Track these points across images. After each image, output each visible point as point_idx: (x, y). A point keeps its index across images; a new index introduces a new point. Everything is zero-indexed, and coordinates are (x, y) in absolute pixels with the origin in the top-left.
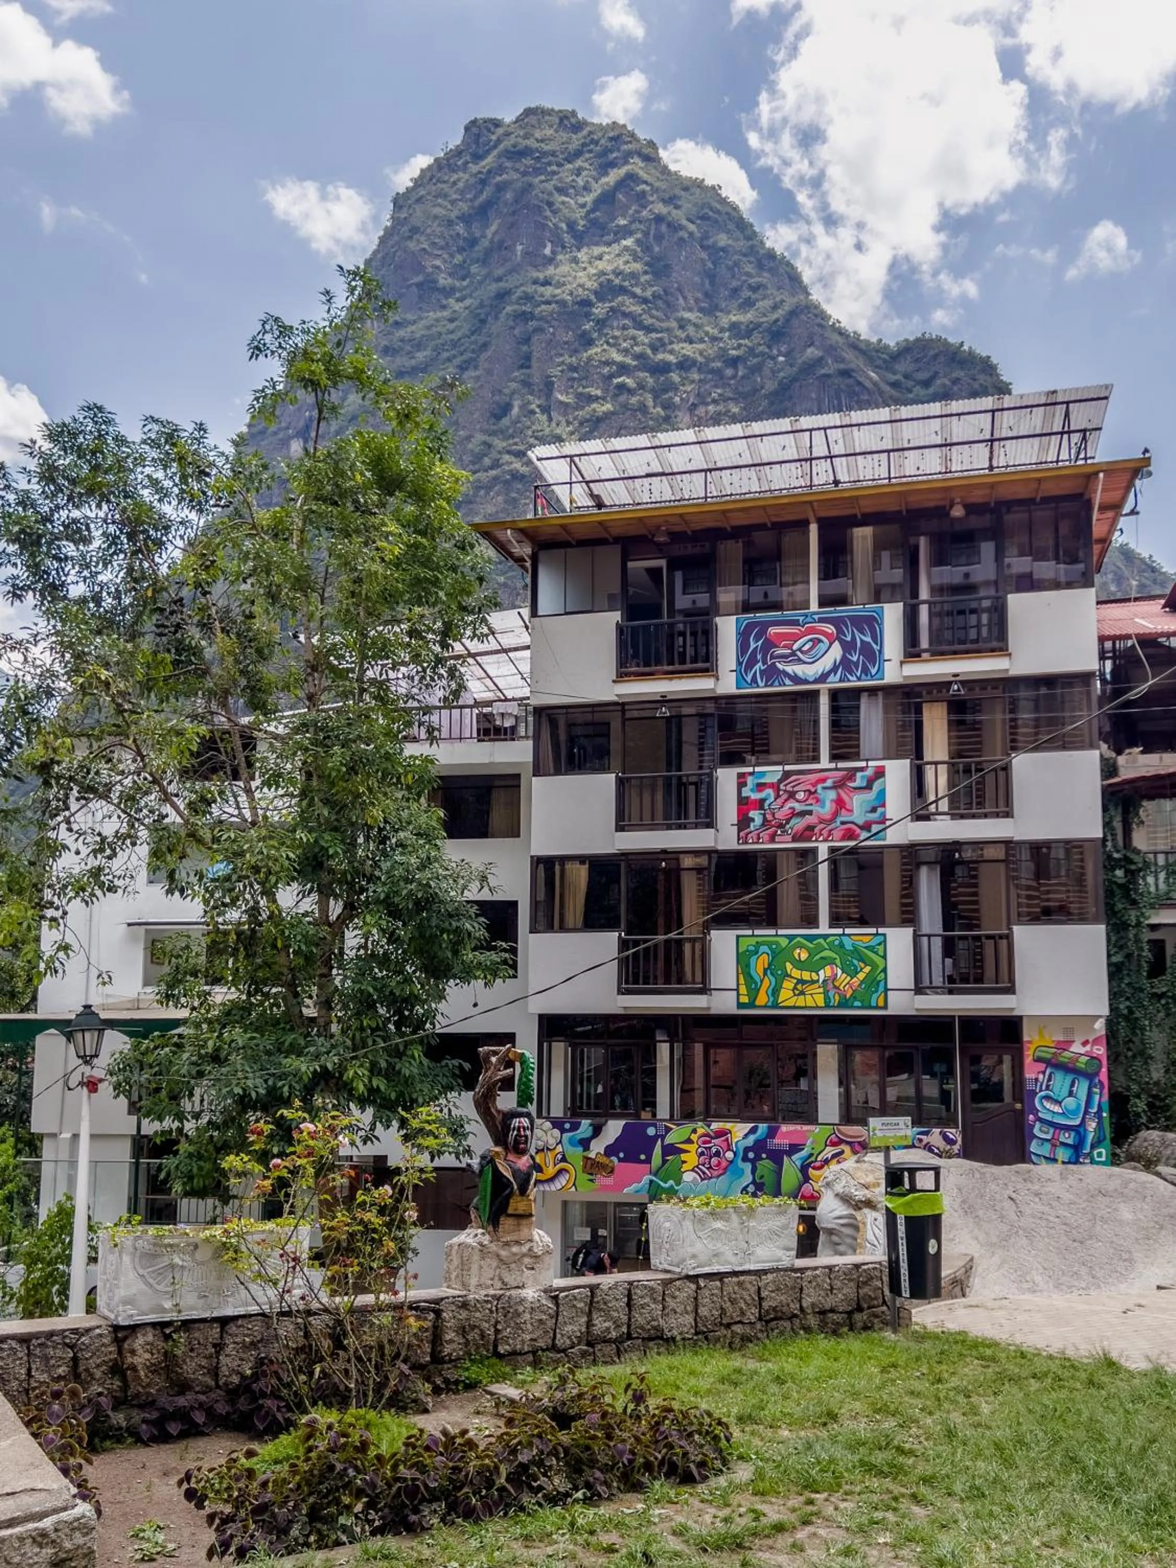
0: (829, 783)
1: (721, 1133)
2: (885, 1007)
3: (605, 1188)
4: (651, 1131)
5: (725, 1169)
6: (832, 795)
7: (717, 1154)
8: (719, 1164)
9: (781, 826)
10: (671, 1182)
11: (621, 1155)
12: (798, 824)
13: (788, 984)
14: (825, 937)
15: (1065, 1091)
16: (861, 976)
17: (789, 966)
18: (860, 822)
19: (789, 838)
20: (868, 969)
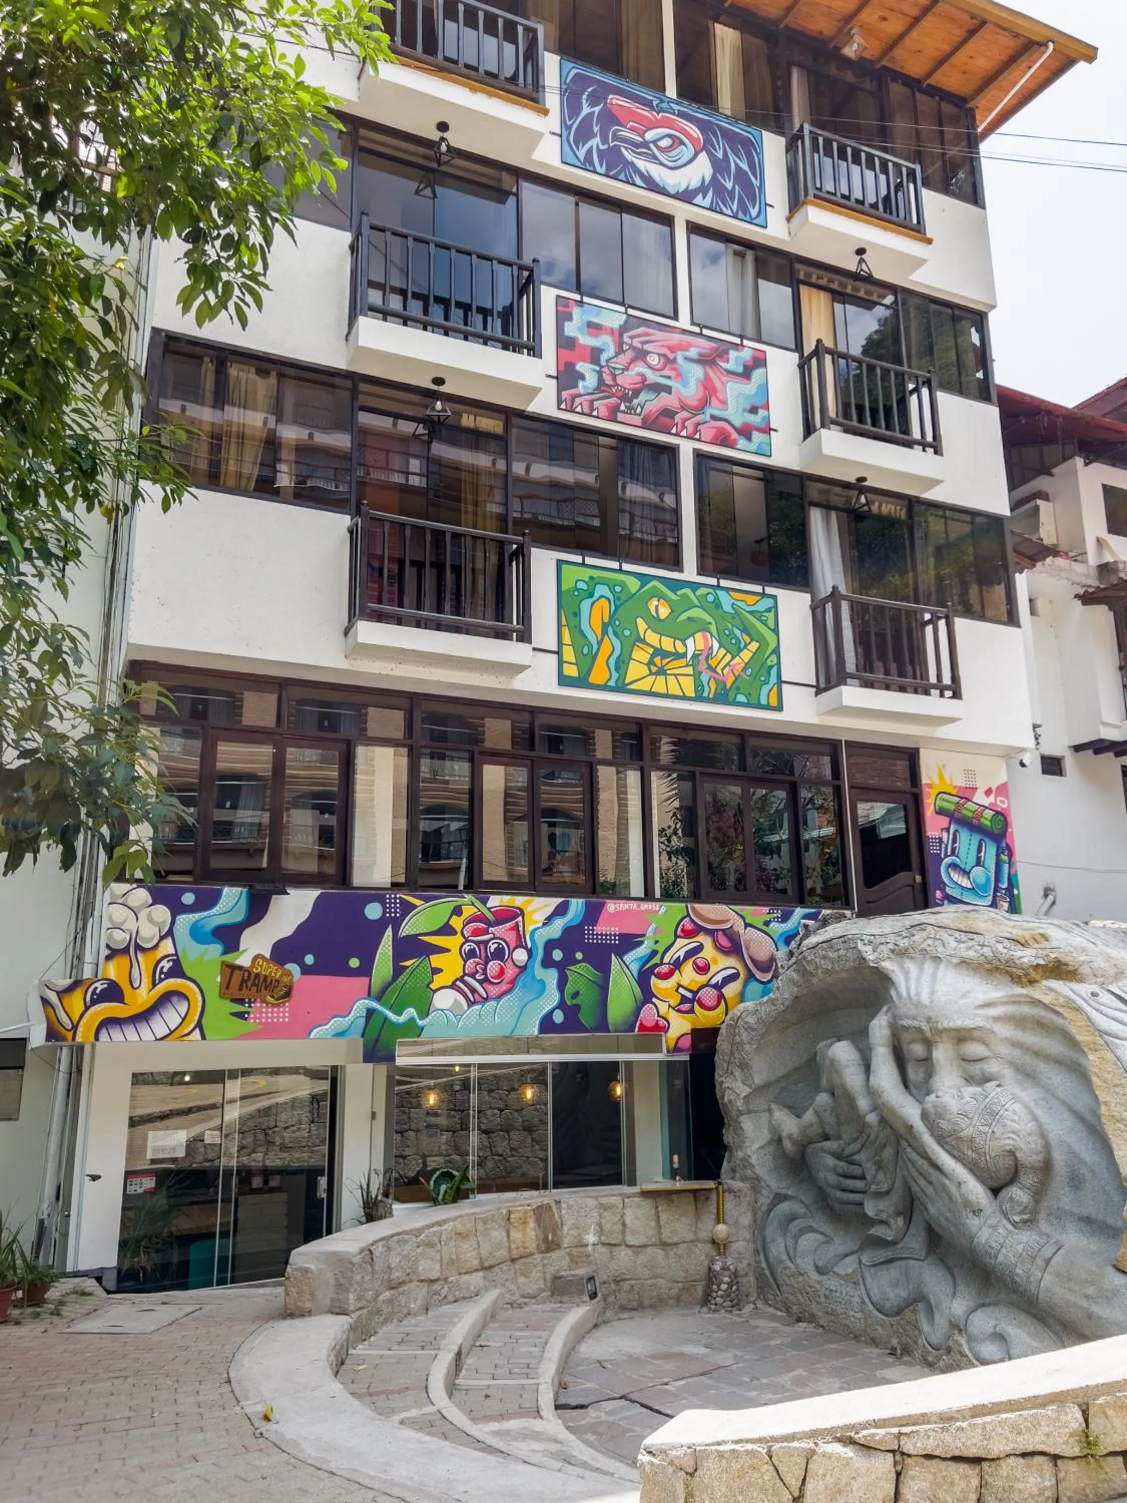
0: (693, 353)
1: (507, 915)
2: (779, 708)
3: (269, 1031)
4: (373, 911)
5: (513, 982)
6: (697, 372)
7: (499, 954)
8: (502, 972)
9: (625, 398)
10: (411, 1012)
11: (309, 959)
12: (650, 403)
13: (641, 655)
14: (695, 586)
15: (972, 860)
16: (746, 655)
17: (641, 625)
18: (738, 423)
19: (638, 420)
20: (754, 646)
